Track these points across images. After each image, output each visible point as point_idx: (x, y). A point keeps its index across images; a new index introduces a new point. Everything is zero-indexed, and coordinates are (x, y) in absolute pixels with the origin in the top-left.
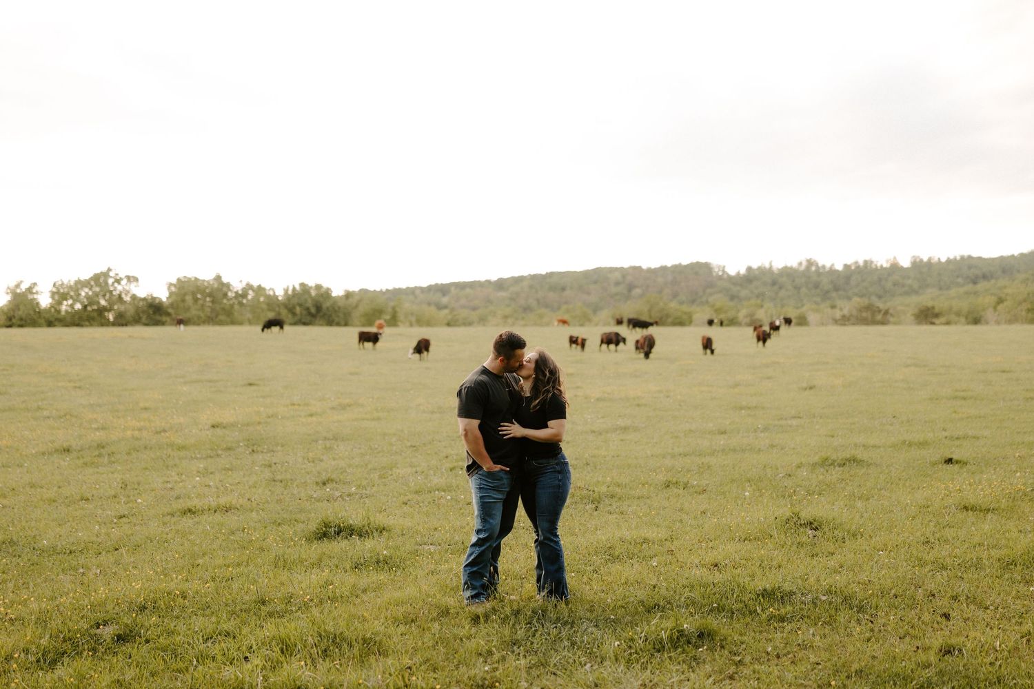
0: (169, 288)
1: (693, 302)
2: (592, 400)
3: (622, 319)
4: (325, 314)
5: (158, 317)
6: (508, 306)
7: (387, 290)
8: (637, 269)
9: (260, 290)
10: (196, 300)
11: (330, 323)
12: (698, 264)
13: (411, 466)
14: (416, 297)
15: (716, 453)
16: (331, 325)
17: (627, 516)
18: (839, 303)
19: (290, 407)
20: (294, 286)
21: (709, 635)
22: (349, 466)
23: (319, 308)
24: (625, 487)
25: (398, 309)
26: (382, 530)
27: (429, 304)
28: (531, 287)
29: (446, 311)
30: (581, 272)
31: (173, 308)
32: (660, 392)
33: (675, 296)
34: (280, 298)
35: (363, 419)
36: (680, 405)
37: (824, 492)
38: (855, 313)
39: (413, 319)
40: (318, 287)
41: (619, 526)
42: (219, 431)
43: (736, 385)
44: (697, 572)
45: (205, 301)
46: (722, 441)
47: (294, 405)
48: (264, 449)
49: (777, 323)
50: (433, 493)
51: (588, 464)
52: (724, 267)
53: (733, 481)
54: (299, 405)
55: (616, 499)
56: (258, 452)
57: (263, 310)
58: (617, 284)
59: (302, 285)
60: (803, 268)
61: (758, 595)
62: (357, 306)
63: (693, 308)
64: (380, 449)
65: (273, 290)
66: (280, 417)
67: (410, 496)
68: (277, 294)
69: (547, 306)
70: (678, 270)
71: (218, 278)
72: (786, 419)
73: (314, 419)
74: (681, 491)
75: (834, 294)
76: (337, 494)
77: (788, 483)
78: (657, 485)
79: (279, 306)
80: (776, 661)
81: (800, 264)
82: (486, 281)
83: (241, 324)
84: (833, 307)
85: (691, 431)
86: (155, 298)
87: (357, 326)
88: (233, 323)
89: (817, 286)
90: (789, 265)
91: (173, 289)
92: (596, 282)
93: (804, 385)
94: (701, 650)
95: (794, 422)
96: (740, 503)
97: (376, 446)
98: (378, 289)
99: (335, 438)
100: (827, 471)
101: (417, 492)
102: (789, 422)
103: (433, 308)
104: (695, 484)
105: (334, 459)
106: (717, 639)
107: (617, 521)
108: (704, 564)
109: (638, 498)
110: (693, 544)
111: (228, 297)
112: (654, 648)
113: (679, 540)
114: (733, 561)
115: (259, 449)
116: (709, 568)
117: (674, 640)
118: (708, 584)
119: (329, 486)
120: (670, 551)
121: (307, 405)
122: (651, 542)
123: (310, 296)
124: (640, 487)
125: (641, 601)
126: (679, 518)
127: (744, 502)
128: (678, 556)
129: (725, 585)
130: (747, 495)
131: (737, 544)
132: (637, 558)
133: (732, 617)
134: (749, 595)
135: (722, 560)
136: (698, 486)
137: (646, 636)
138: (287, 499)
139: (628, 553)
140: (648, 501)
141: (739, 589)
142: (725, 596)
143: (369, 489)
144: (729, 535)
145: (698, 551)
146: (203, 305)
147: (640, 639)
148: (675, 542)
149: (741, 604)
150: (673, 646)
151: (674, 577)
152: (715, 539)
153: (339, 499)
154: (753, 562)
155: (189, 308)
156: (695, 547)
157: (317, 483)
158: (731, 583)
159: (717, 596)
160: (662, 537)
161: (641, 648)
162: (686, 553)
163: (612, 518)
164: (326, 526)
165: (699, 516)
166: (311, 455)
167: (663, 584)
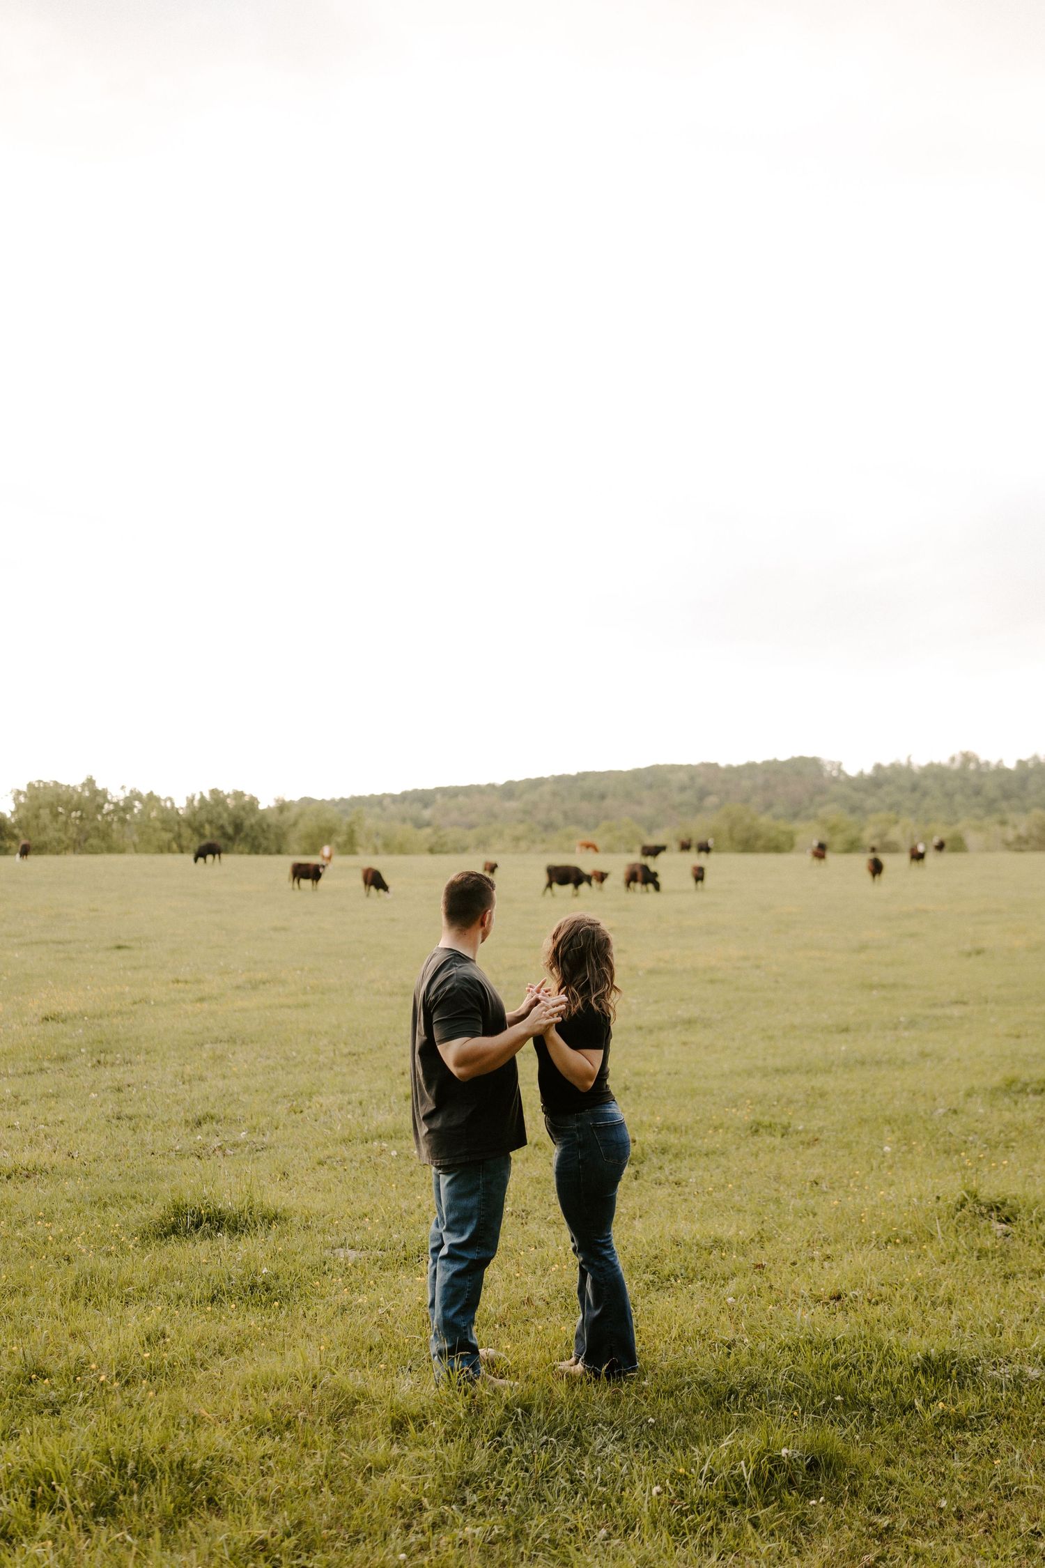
0: (16, 799)
1: (795, 816)
2: (640, 973)
3: (690, 840)
4: (247, 835)
6: (522, 822)
7: (342, 799)
8: (712, 768)
9: (152, 800)
10: (56, 815)
11: (256, 849)
12: (802, 759)
13: (342, 1092)
14: (384, 809)
15: (834, 1069)
16: (257, 853)
17: (687, 1190)
18: (1012, 817)
19: (171, 986)
20: (201, 793)
21: (829, 1465)
22: (247, 1089)
23: (238, 827)
24: (686, 1132)
25: (356, 828)
26: (272, 1218)
27: (404, 820)
28: (554, 794)
29: (428, 831)
30: (628, 772)
31: (21, 828)
32: (746, 958)
33: (768, 806)
34: (181, 812)
35: (282, 1006)
36: (777, 982)
37: (1014, 1144)
38: (1035, 832)
39: (379, 842)
40: (239, 795)
41: (673, 1213)
42: (52, 1027)
43: (863, 948)
44: (803, 1316)
45: (69, 816)
46: (843, 1046)
47: (178, 981)
48: (117, 1059)
49: (921, 849)
50: (370, 1142)
52: (840, 764)
53: (863, 1121)
54: (186, 982)
55: (671, 1157)
56: (106, 1064)
57: (155, 830)
58: (683, 789)
59: (214, 792)
60: (957, 765)
61: (916, 1370)
62: (295, 824)
63: (798, 825)
64: (299, 1059)
65: (170, 799)
66: (152, 1003)
67: (331, 1150)
68: (177, 806)
69: (578, 822)
70: (772, 768)
71: (90, 782)
72: (943, 1006)
73: (205, 1006)
74: (777, 1141)
75: (1004, 805)
76: (216, 1142)
77: (955, 1127)
78: (738, 1129)
79: (179, 823)
80: (955, 1527)
81: (953, 759)
82: (489, 785)
83: (122, 851)
84: (1003, 823)
85: (793, 1027)
87: (294, 853)
88: (110, 850)
89: (978, 792)
90: (936, 761)
91: (22, 799)
92: (650, 787)
93: (968, 947)
94: (813, 1502)
95: (956, 1011)
96: (875, 1164)
97: (294, 1054)
98: (328, 798)
99: (232, 1040)
100: (1016, 1103)
101: (346, 1141)
102: (948, 1011)
103: (409, 826)
104: (800, 1128)
105: (224, 1077)
106: (845, 1475)
107: (670, 1199)
108: (818, 1294)
109: (707, 1155)
110: (798, 1251)
111: (104, 811)
112: (726, 1497)
113: (773, 1242)
114: (869, 1289)
115: (109, 1058)
116: (828, 1304)
117: (763, 1479)
118: (825, 1341)
119: (205, 1127)
120: (758, 1266)
121: (199, 981)
122: (727, 1245)
123: (226, 808)
124: (710, 1132)
125: (704, 1382)
126: (775, 1195)
127: (883, 1162)
128: (771, 1276)
129: (856, 1345)
130: (887, 1149)
131: (875, 1250)
132: (702, 1279)
133: (870, 1419)
134: (899, 1370)
135: (849, 1286)
136: (806, 1131)
137: (711, 1471)
138: (132, 1153)
139: (687, 1269)
140: (723, 1161)
141: (881, 1356)
142: (856, 1372)
143: (268, 1133)
144: (859, 1232)
145: (807, 1265)
146: (66, 823)
147: (701, 1478)
148: (767, 1245)
149: (887, 1389)
150: (762, 1492)
151: (766, 1323)
152: (836, 1241)
153: (219, 1153)
154: (904, 1291)
155: (45, 828)
156: (803, 1257)
157: (187, 1121)
158: (866, 1343)
159: (842, 1371)
160: (746, 1235)
161: (701, 1498)
162: (786, 1269)
163: (661, 1193)
164: (179, 1211)
165: (807, 1192)
166: (188, 1069)
167: (746, 1340)
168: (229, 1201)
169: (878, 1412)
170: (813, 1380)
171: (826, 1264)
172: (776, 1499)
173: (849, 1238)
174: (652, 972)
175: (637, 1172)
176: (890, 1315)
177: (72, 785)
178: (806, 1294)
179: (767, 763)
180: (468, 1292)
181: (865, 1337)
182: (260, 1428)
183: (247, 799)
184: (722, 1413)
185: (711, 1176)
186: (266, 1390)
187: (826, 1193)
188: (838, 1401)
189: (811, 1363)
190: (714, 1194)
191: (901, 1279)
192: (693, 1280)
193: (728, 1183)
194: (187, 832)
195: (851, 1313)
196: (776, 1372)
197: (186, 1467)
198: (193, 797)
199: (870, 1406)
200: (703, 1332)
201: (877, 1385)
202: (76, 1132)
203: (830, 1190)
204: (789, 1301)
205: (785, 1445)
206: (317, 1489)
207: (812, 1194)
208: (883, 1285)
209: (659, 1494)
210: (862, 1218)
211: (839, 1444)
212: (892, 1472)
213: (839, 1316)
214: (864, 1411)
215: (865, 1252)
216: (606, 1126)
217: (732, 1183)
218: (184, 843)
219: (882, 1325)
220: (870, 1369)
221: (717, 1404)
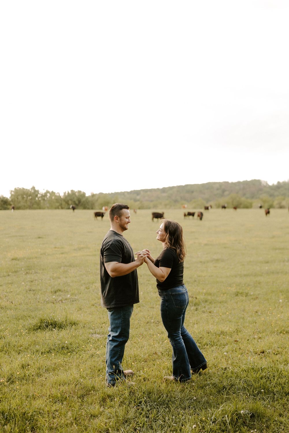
0: (11, 193)
1: (252, 197)
4: (82, 204)
5: (5, 206)
6: (167, 200)
7: (112, 193)
8: (227, 183)
9: (53, 193)
10: (23, 198)
11: (85, 208)
12: (255, 180)
14: (125, 196)
15: (263, 275)
17: (213, 314)
19: (53, 249)
20: (68, 191)
21: (259, 416)
22: (72, 281)
23: (79, 201)
24: (214, 295)
26: (73, 324)
27: (131, 199)
28: (178, 191)
29: (138, 203)
31: (13, 202)
32: (236, 240)
33: (244, 195)
34: (62, 197)
35: (87, 255)
36: (246, 248)
40: (79, 192)
41: (208, 322)
42: (15, 262)
43: (273, 237)
44: (251, 359)
45: (27, 198)
46: (266, 267)
47: (56, 248)
51: (195, 281)
52: (267, 182)
53: (273, 292)
54: (58, 248)
55: (208, 303)
56: (29, 273)
57: (54, 202)
58: (218, 189)
59: (72, 191)
62: (97, 200)
63: (253, 201)
65: (59, 193)
66: (47, 254)
68: (61, 195)
69: (185, 200)
70: (246, 183)
71: (33, 188)
73: (63, 255)
74: (244, 298)
76: (60, 298)
78: (231, 294)
79: (61, 200)
82: (157, 189)
83: (44, 209)
85: (251, 262)
86: (4, 197)
87: (97, 209)
88: (40, 208)
91: (13, 193)
92: (208, 189)
94: (252, 431)
96: (276, 305)
98: (107, 193)
99: (70, 266)
104: (252, 294)
105: (66, 277)
106: (264, 420)
107: (207, 317)
108: (256, 351)
109: (220, 303)
110: (250, 336)
111: (38, 197)
112: (220, 428)
113: (241, 332)
114: (274, 349)
115: (30, 272)
116: (260, 355)
117: (234, 421)
118: (258, 368)
119: (57, 293)
120: (236, 341)
121: (62, 248)
122: (225, 333)
123: (76, 196)
124: (222, 295)
125: (215, 383)
126: (243, 316)
127: (279, 305)
128: (240, 344)
129: (269, 370)
130: (281, 301)
131: (276, 336)
132: (216, 345)
133: (274, 398)
134: (284, 379)
135: (267, 348)
136: (254, 295)
137: (215, 419)
138: (32, 302)
139: (211, 342)
140: (225, 305)
141: (278, 374)
142: (269, 380)
143: (77, 296)
144: (271, 329)
145: (253, 341)
146: (26, 201)
147: (211, 421)
148: (239, 334)
149: (280, 387)
150: (233, 427)
151: (238, 361)
152: (263, 332)
153: (60, 302)
154: (286, 350)
155: (20, 202)
156: (251, 338)
157: (52, 292)
158: (273, 369)
159: (265, 380)
160: (232, 330)
161: (211, 429)
162: (246, 341)
163: (204, 315)
164: (42, 321)
165: (254, 315)
166: (55, 275)
167: (230, 368)
168: (59, 318)
169: (277, 395)
170: (254, 383)
171: (259, 340)
172: (239, 429)
173: (267, 331)
174: (206, 245)
175: (197, 308)
176: (281, 359)
177: (28, 189)
178: (252, 351)
179: (244, 182)
180: (119, 352)
181: (272, 367)
182: (55, 400)
183: (82, 193)
184: (220, 395)
185: (221, 310)
186: (60, 385)
187: (260, 315)
188: (262, 392)
189: (253, 377)
190: (222, 316)
191: (285, 346)
192: (213, 346)
193: (227, 312)
194: (64, 203)
195: (268, 358)
196: (240, 380)
197: (26, 415)
198: (65, 192)
199: (274, 393)
200: (215, 365)
201: (276, 385)
202: (16, 295)
203: (261, 315)
204: (246, 353)
205: (242, 409)
206: (72, 424)
207: (255, 316)
208: (279, 348)
209: (195, 428)
210: (272, 324)
211: (262, 408)
212: (282, 419)
213: (264, 359)
214: (272, 395)
215: (273, 336)
216: (176, 294)
217: (228, 312)
218: (63, 206)
219: (278, 362)
220: (274, 379)
221: (219, 392)
